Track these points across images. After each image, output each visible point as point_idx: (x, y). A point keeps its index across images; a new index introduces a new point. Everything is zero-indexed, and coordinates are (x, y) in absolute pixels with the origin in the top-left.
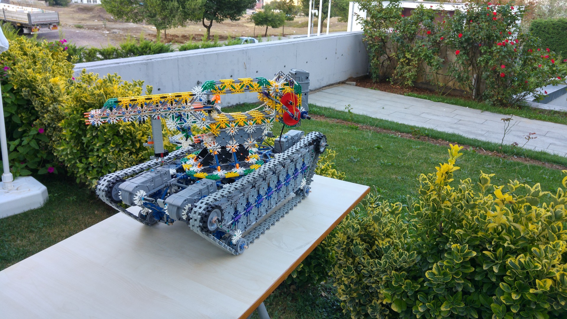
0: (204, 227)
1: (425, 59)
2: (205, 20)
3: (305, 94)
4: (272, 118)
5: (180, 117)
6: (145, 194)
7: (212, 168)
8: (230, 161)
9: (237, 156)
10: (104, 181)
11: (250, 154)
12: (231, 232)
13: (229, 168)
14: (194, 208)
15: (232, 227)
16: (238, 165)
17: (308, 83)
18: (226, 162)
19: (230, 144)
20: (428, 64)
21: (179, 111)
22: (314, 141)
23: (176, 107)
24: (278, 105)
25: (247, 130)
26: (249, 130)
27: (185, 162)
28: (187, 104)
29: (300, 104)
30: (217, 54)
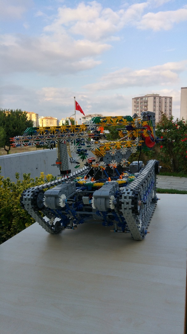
1: (144, 152)
2: (6, 146)
3: (154, 128)
4: (136, 143)
5: (79, 142)
19: (112, 163)
20: (146, 155)
25: (122, 152)
30: (27, 155)
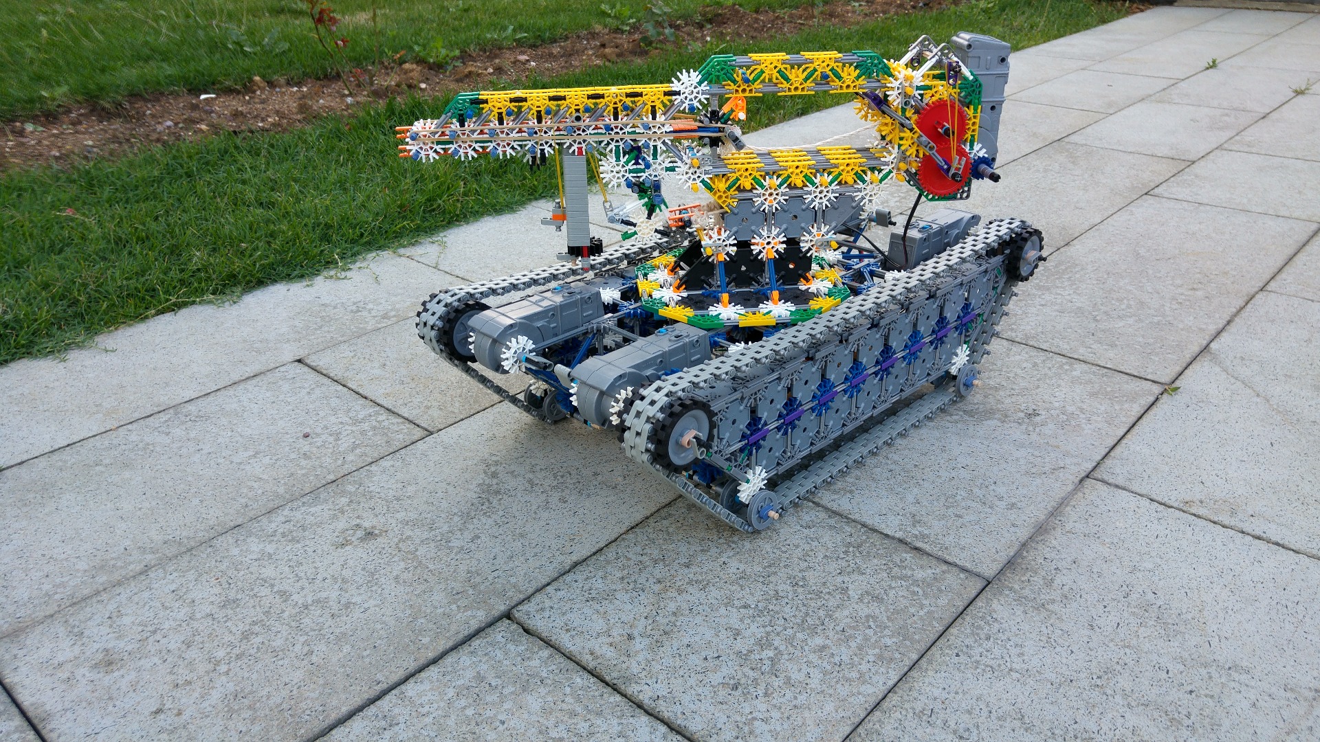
0: (659, 455)
3: (993, 108)
4: (886, 169)
5: (635, 152)
6: (530, 345)
7: (708, 296)
8: (758, 282)
9: (777, 271)
10: (438, 303)
11: (815, 267)
12: (734, 472)
13: (752, 300)
14: (638, 402)
15: (739, 460)
16: (776, 294)
17: (1005, 76)
18: (749, 285)
19: (760, 236)
21: (633, 137)
22: (1004, 244)
23: (626, 126)
24: (908, 134)
25: (813, 201)
26: (817, 200)
27: (645, 275)
28: (654, 118)
29: (973, 136)
